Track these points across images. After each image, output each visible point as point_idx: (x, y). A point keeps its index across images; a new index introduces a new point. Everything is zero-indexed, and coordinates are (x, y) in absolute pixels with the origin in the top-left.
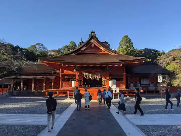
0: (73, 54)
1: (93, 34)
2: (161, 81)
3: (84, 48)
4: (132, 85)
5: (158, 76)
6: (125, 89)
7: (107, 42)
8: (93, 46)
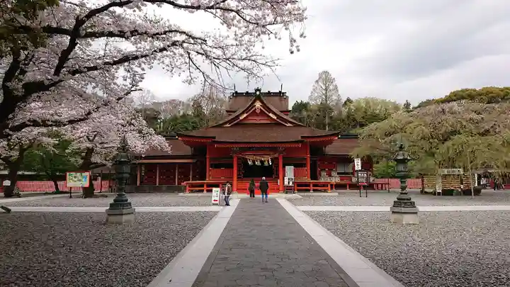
0: (228, 125)
1: (258, 93)
2: (360, 169)
3: (245, 115)
4: (324, 173)
5: (355, 162)
6: (309, 180)
7: (283, 93)
8: (258, 111)
